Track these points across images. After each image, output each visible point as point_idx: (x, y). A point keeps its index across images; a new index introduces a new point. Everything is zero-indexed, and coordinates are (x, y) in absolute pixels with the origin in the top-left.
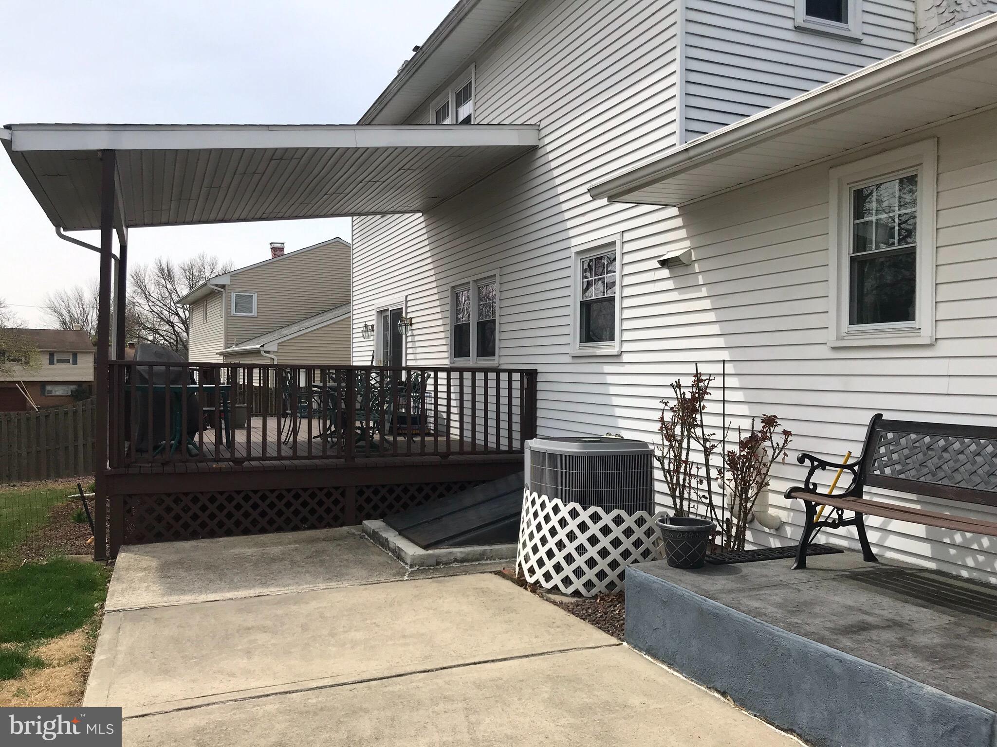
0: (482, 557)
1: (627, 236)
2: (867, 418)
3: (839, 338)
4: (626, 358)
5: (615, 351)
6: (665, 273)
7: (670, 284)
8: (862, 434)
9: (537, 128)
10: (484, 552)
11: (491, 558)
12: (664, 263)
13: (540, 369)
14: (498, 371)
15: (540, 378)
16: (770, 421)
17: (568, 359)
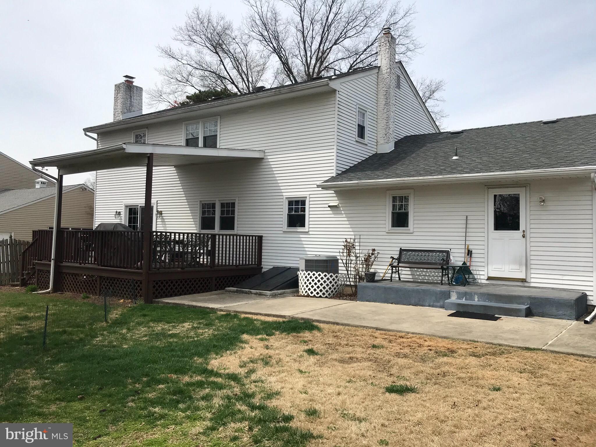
0: (284, 293)
1: (311, 196)
2: (399, 249)
3: (389, 231)
4: (310, 233)
5: (307, 230)
6: (329, 209)
7: (331, 212)
8: (398, 253)
9: (264, 152)
10: (284, 292)
11: (286, 293)
12: (329, 206)
13: (264, 235)
14: (237, 236)
15: (263, 238)
16: (374, 250)
17: (282, 232)
